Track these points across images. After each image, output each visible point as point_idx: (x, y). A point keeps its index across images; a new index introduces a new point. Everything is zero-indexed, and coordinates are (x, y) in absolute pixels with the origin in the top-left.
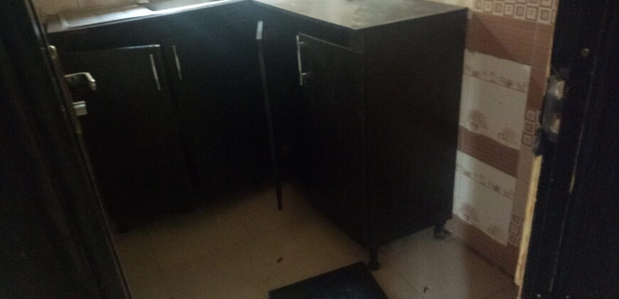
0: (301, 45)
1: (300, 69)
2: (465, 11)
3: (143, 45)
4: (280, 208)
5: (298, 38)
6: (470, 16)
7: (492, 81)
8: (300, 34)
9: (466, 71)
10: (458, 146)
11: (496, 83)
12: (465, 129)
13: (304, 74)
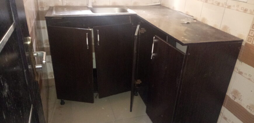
0: (155, 41)
1: (152, 52)
2: (242, 41)
3: (84, 28)
4: (131, 111)
5: (154, 37)
6: (243, 44)
7: (249, 79)
8: (156, 36)
9: (235, 69)
10: (223, 104)
11: (251, 81)
12: (229, 97)
13: (154, 54)
